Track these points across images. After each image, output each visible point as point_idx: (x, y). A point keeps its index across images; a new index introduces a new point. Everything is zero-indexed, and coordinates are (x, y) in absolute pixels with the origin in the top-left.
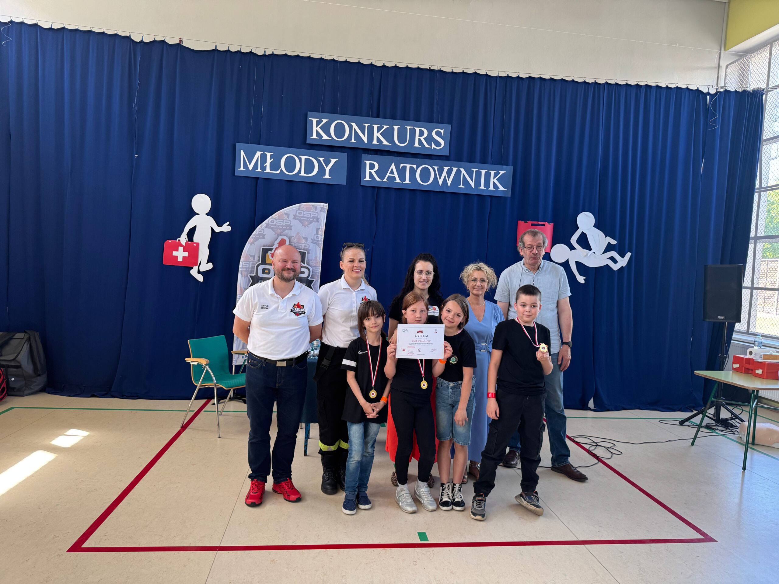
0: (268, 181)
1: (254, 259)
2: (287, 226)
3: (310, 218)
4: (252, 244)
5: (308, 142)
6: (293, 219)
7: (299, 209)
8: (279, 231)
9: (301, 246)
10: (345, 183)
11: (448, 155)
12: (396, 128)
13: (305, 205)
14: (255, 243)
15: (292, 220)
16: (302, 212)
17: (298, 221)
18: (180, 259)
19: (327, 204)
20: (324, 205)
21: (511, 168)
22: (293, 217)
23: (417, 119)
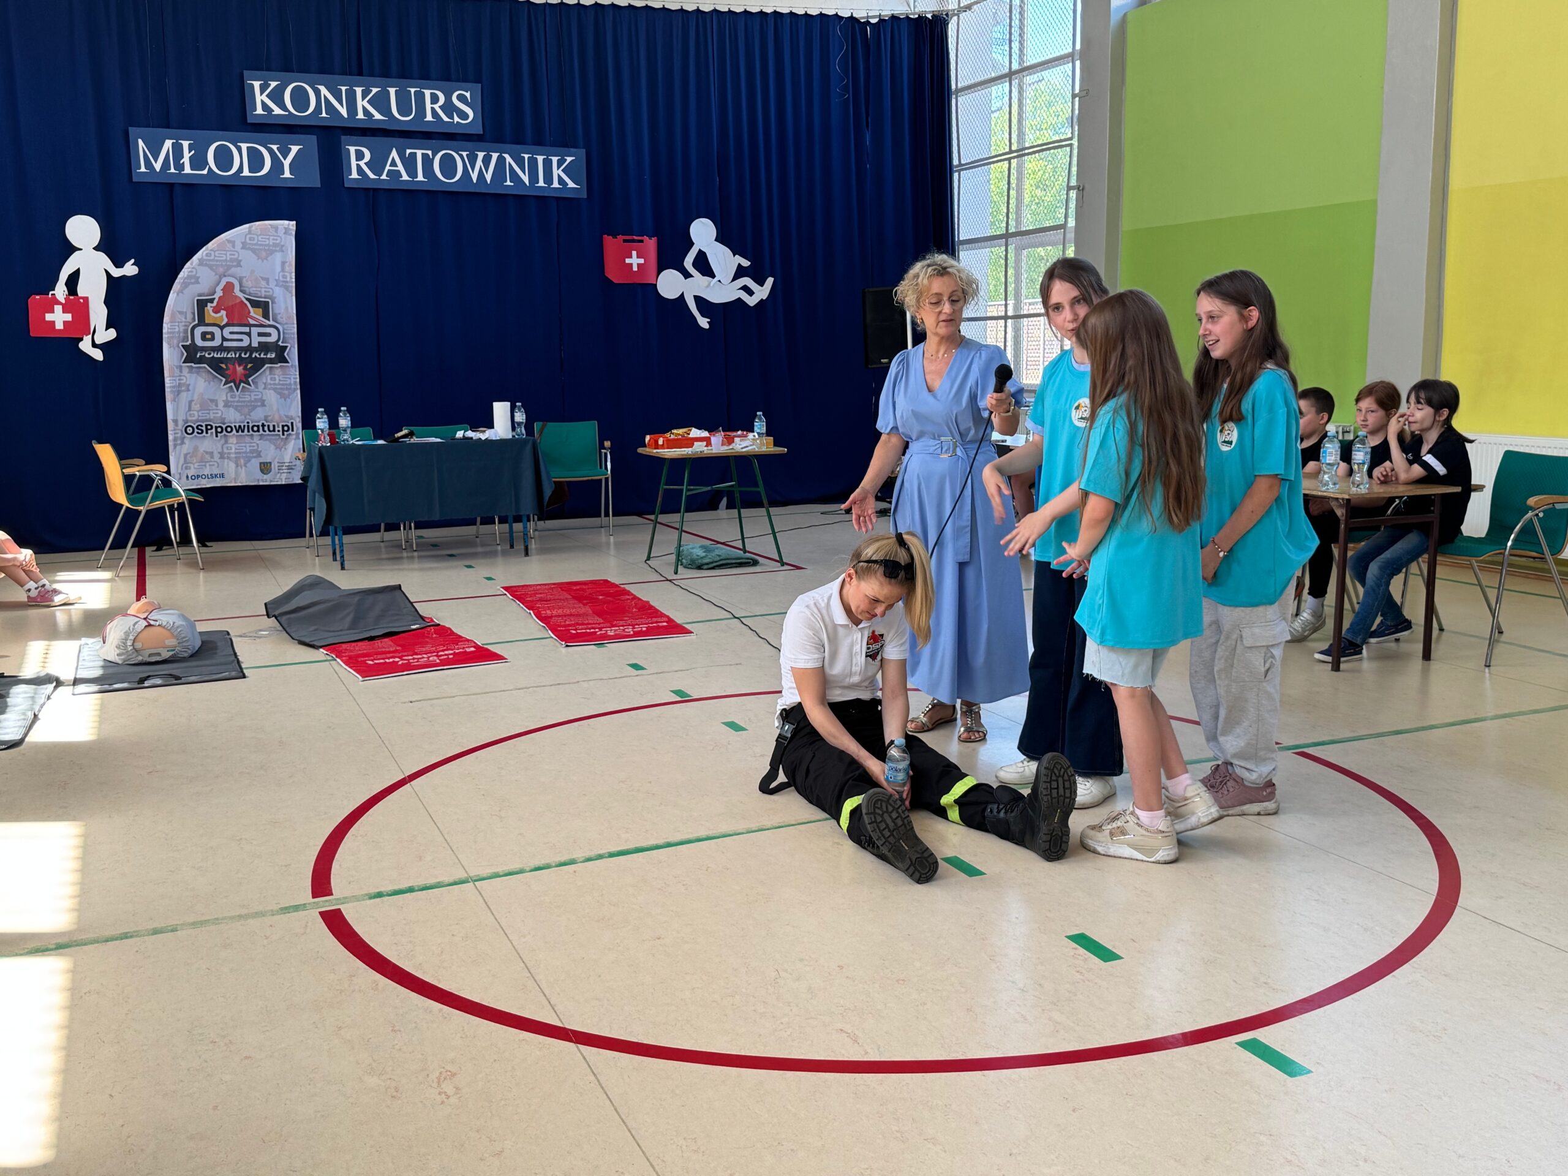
0: (190, 188)
1: (186, 318)
2: (232, 260)
3: (268, 245)
4: (180, 294)
5: (249, 121)
6: (242, 248)
7: (250, 232)
8: (221, 270)
9: (260, 291)
10: (317, 184)
11: (482, 133)
12: (392, 91)
13: (259, 225)
14: (184, 291)
15: (239, 250)
16: (255, 236)
17: (250, 252)
18: (59, 326)
19: (294, 222)
20: (289, 224)
21: (582, 152)
22: (241, 245)
23: (425, 76)
